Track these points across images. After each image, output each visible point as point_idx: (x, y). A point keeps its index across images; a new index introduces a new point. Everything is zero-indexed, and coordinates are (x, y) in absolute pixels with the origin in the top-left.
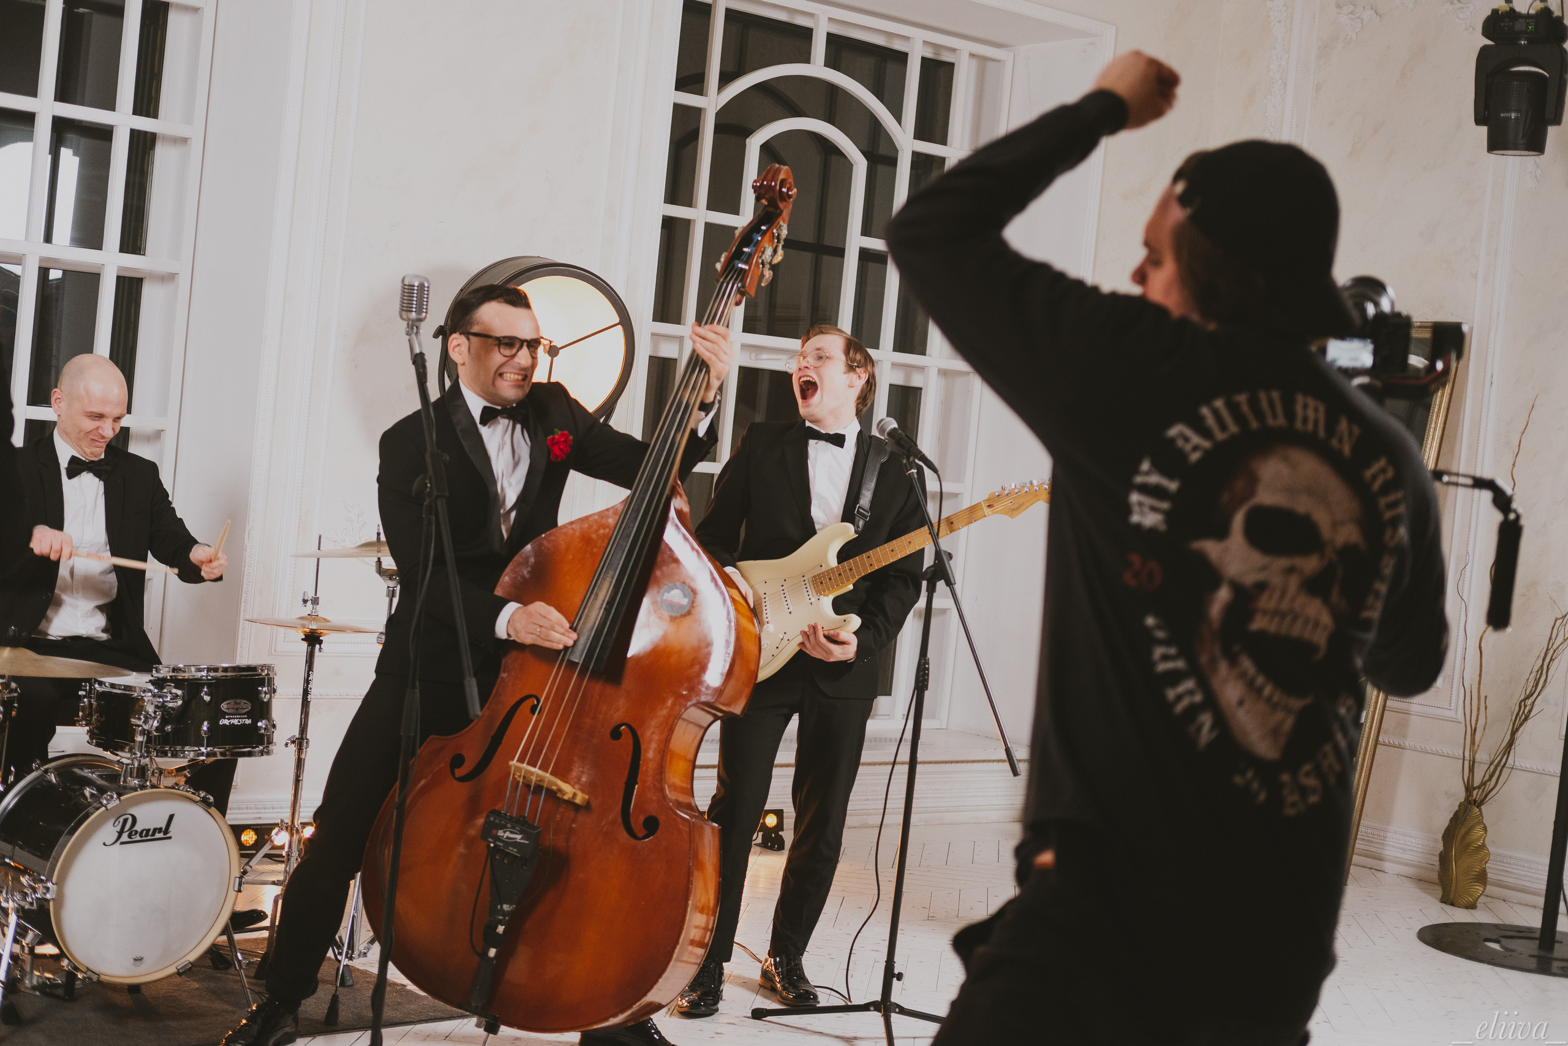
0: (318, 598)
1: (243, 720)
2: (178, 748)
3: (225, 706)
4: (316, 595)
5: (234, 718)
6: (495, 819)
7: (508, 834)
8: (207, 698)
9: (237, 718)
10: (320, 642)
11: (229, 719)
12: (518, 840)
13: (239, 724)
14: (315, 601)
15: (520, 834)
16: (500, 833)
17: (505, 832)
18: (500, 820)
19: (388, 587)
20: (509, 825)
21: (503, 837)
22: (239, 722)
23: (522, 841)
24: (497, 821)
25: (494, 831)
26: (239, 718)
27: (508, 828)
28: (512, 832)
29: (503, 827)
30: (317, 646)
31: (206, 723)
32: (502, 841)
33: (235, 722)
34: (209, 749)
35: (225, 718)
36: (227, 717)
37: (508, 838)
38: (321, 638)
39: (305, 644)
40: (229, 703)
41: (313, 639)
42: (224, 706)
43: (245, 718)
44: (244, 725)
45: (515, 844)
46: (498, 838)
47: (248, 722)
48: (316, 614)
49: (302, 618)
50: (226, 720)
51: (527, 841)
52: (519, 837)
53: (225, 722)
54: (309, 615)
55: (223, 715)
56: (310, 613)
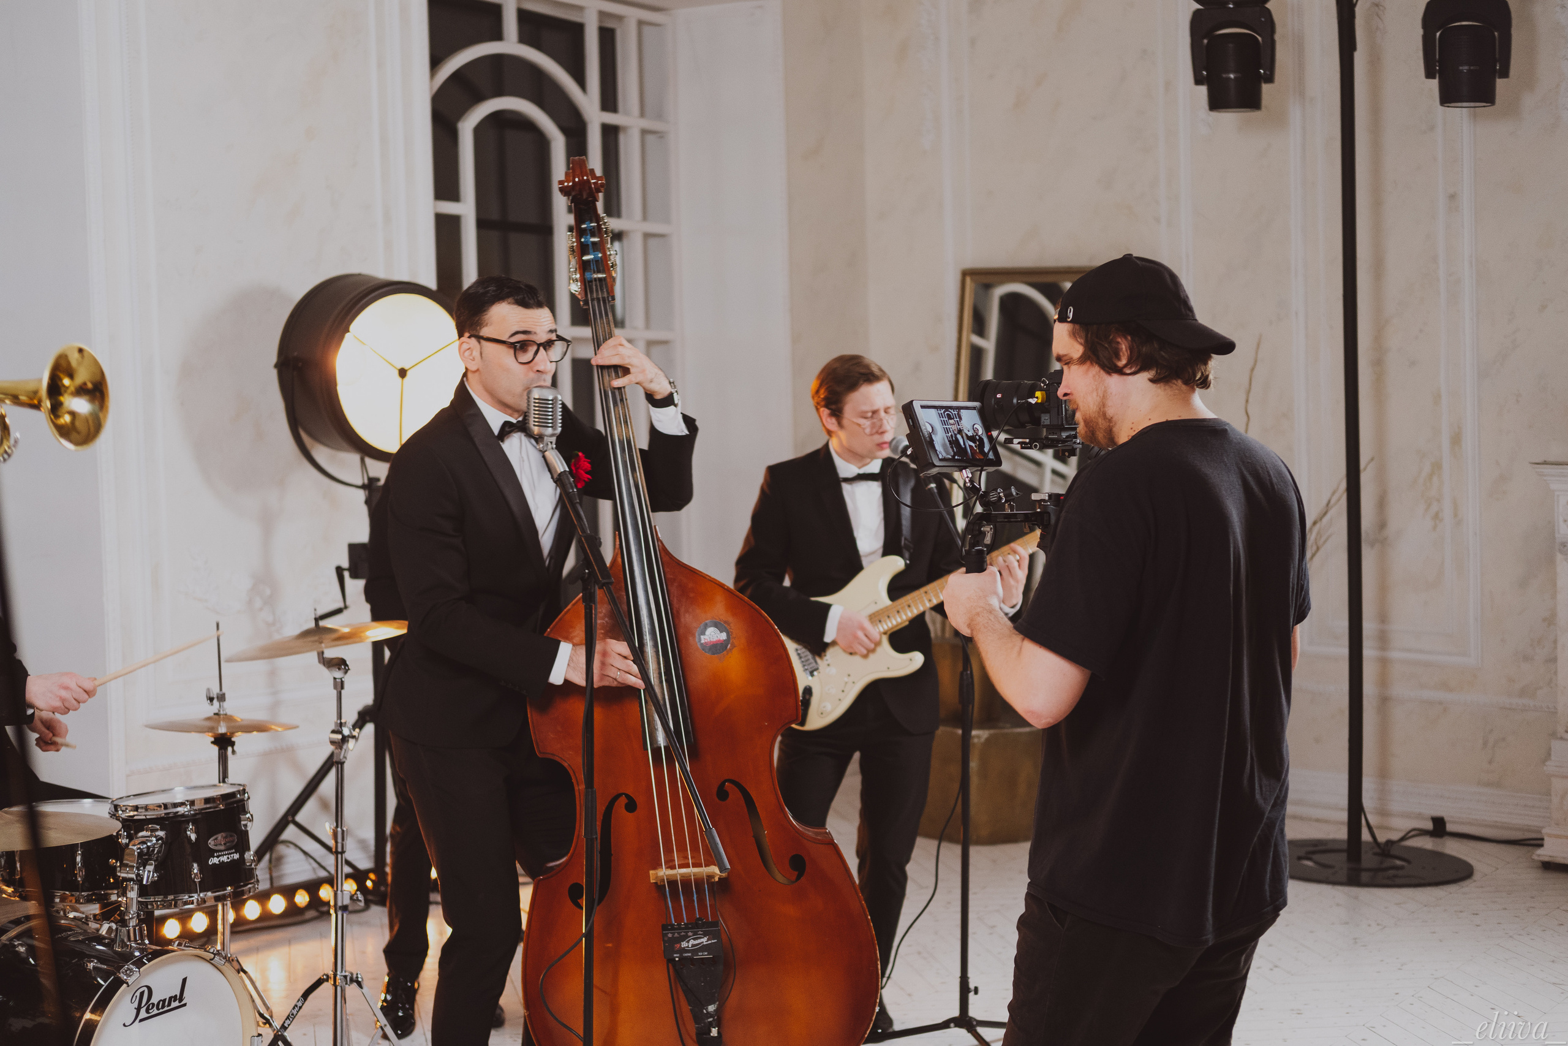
0: (224, 694)
1: (232, 856)
2: (171, 897)
3: (213, 843)
4: (221, 689)
5: (223, 855)
6: (674, 934)
7: (692, 942)
8: (193, 837)
9: (226, 855)
10: (233, 744)
11: (218, 857)
12: (705, 943)
13: (229, 860)
14: (222, 698)
15: (705, 936)
16: (684, 944)
17: (688, 942)
18: (679, 933)
19: (335, 679)
20: (690, 934)
21: (688, 947)
22: (228, 858)
23: (710, 942)
24: (676, 935)
25: (677, 946)
26: (228, 854)
27: (690, 936)
28: (695, 939)
29: (685, 938)
30: (230, 749)
31: (195, 865)
32: (688, 951)
33: (225, 859)
34: (201, 895)
35: (214, 857)
36: (215, 855)
37: (693, 946)
38: (233, 739)
39: (216, 749)
40: (216, 839)
41: (224, 742)
42: (211, 843)
43: (233, 853)
44: (233, 861)
45: (704, 948)
46: (684, 950)
47: (236, 856)
48: (225, 713)
49: (208, 719)
50: (215, 858)
51: (713, 940)
52: (705, 939)
53: (215, 861)
54: (215, 714)
55: (212, 853)
56: (217, 711)
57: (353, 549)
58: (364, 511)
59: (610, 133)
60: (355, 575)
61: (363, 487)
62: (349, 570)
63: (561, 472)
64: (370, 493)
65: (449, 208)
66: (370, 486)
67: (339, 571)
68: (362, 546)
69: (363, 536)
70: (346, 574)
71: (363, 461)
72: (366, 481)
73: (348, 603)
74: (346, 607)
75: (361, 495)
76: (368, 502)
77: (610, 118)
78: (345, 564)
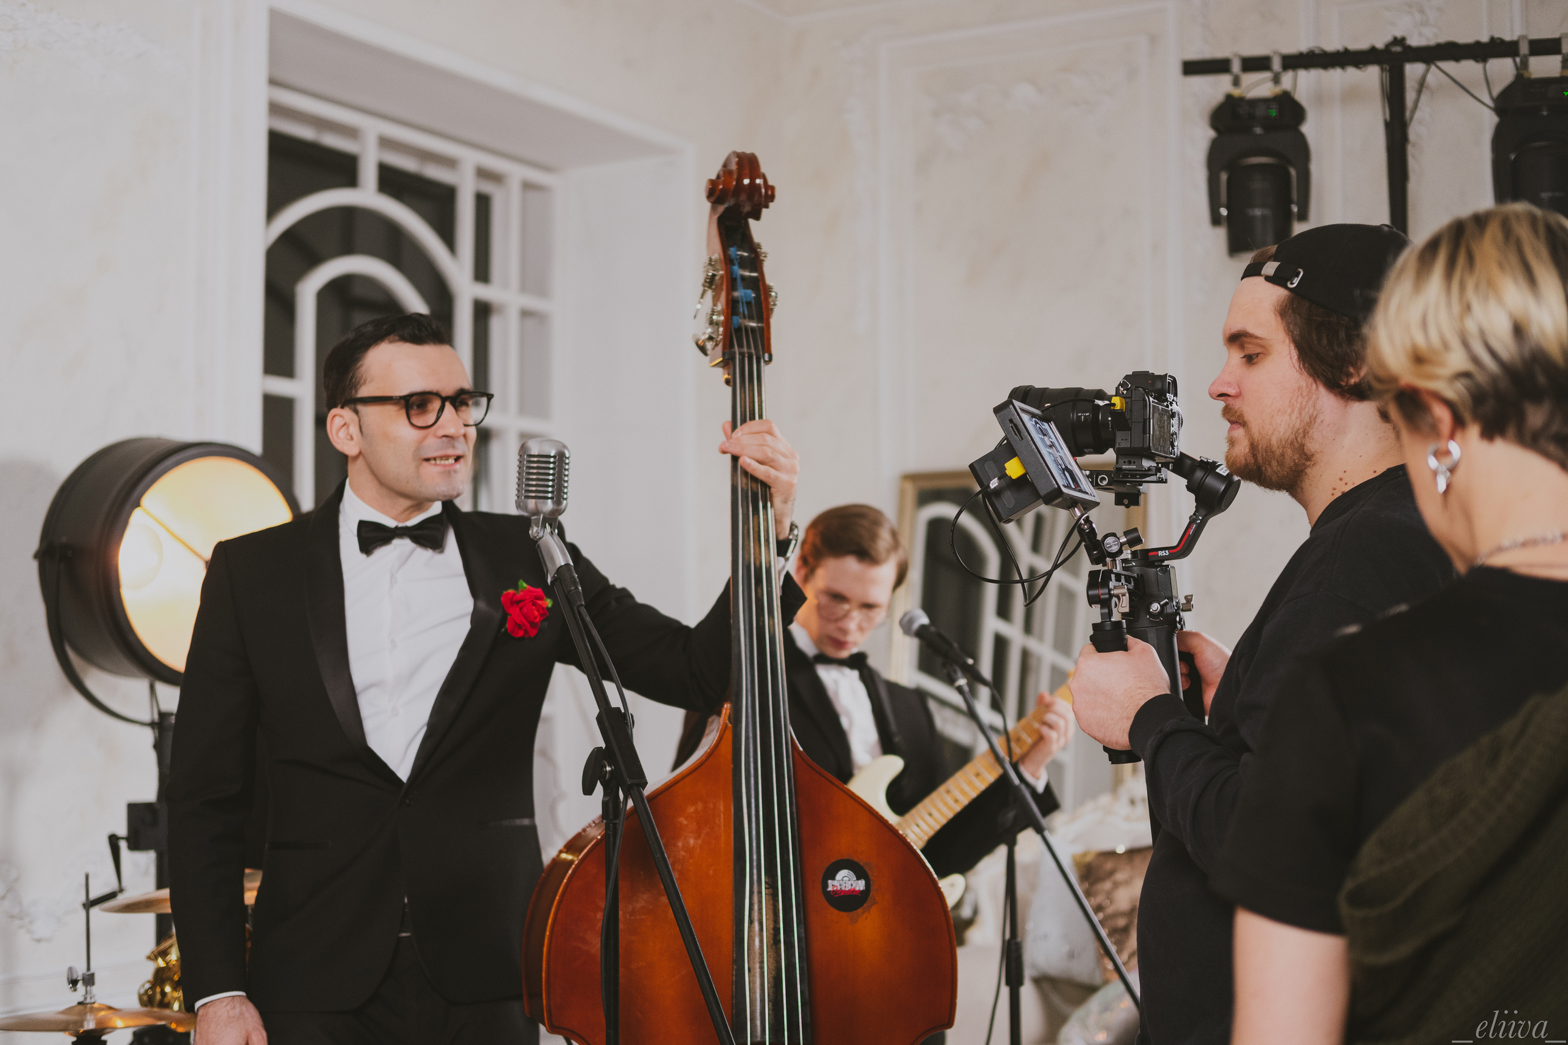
57: (136, 811)
58: (152, 757)
59: (483, 311)
60: (135, 844)
61: (152, 725)
62: (127, 839)
63: (561, 566)
64: (160, 734)
65: (280, 386)
66: (160, 724)
67: (113, 840)
68: (148, 806)
69: (147, 791)
70: (123, 845)
71: (152, 688)
72: (156, 717)
73: (124, 883)
74: (121, 890)
75: (148, 736)
76: (158, 746)
77: (484, 292)
78: (122, 830)
